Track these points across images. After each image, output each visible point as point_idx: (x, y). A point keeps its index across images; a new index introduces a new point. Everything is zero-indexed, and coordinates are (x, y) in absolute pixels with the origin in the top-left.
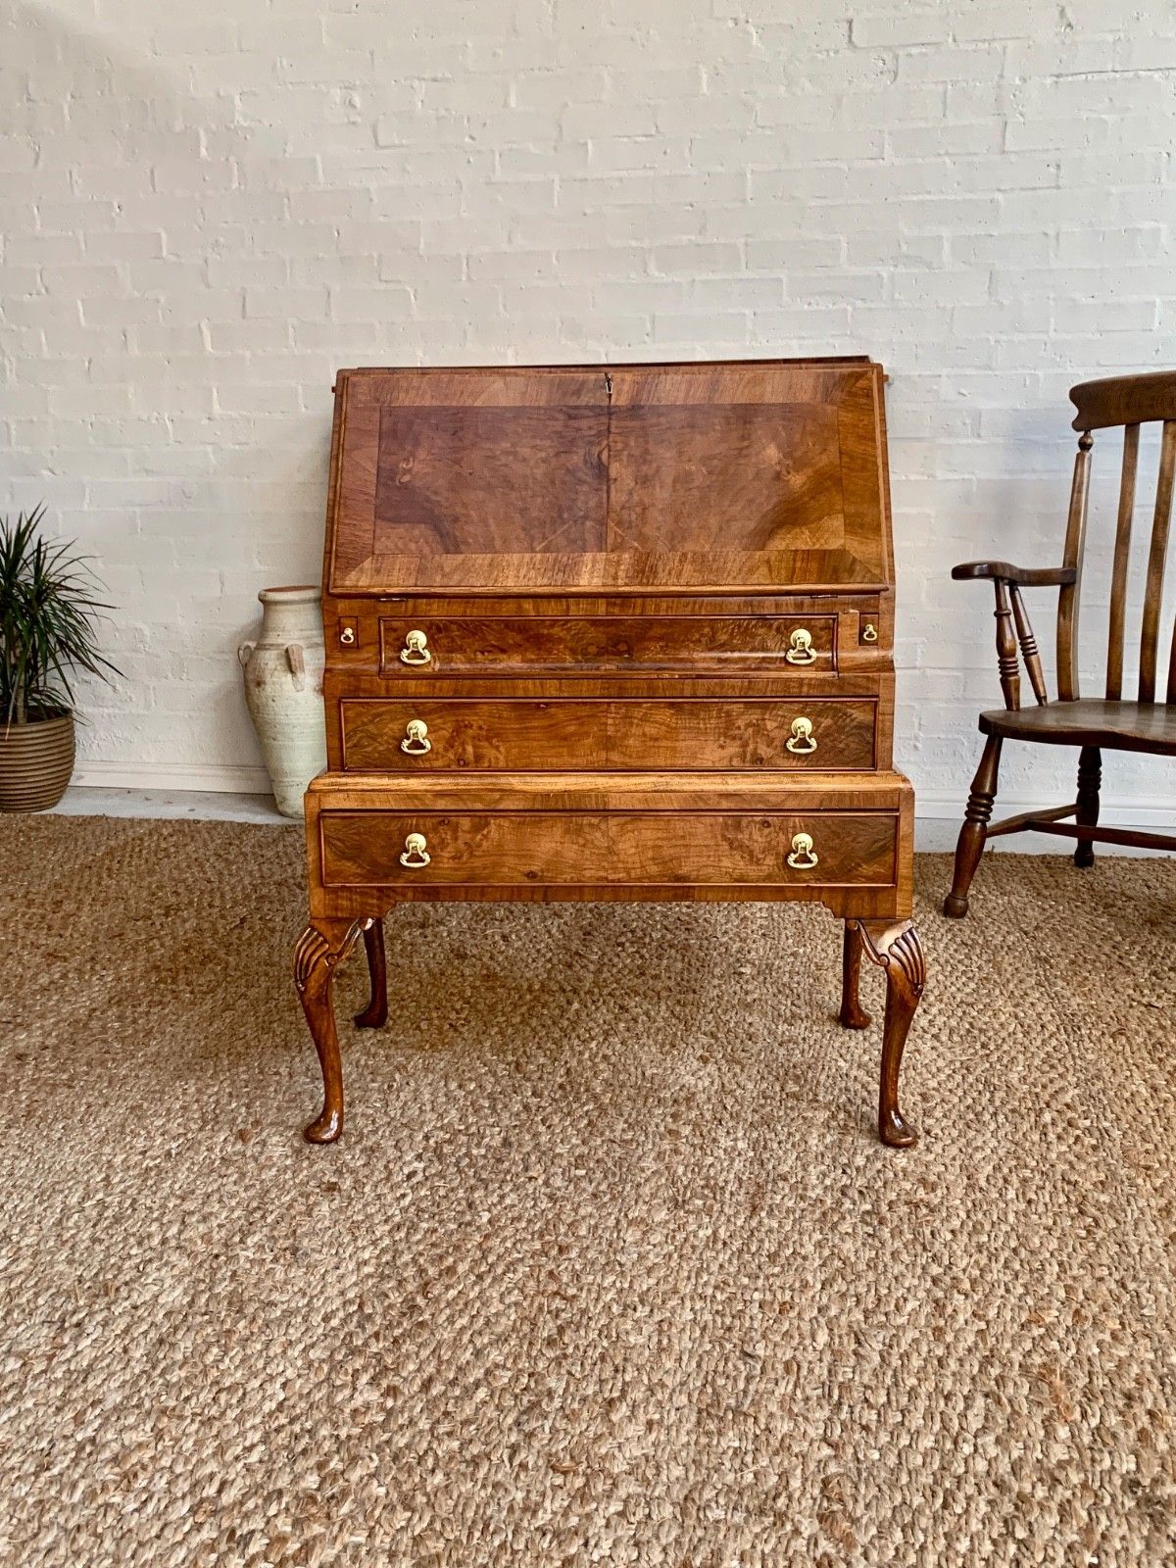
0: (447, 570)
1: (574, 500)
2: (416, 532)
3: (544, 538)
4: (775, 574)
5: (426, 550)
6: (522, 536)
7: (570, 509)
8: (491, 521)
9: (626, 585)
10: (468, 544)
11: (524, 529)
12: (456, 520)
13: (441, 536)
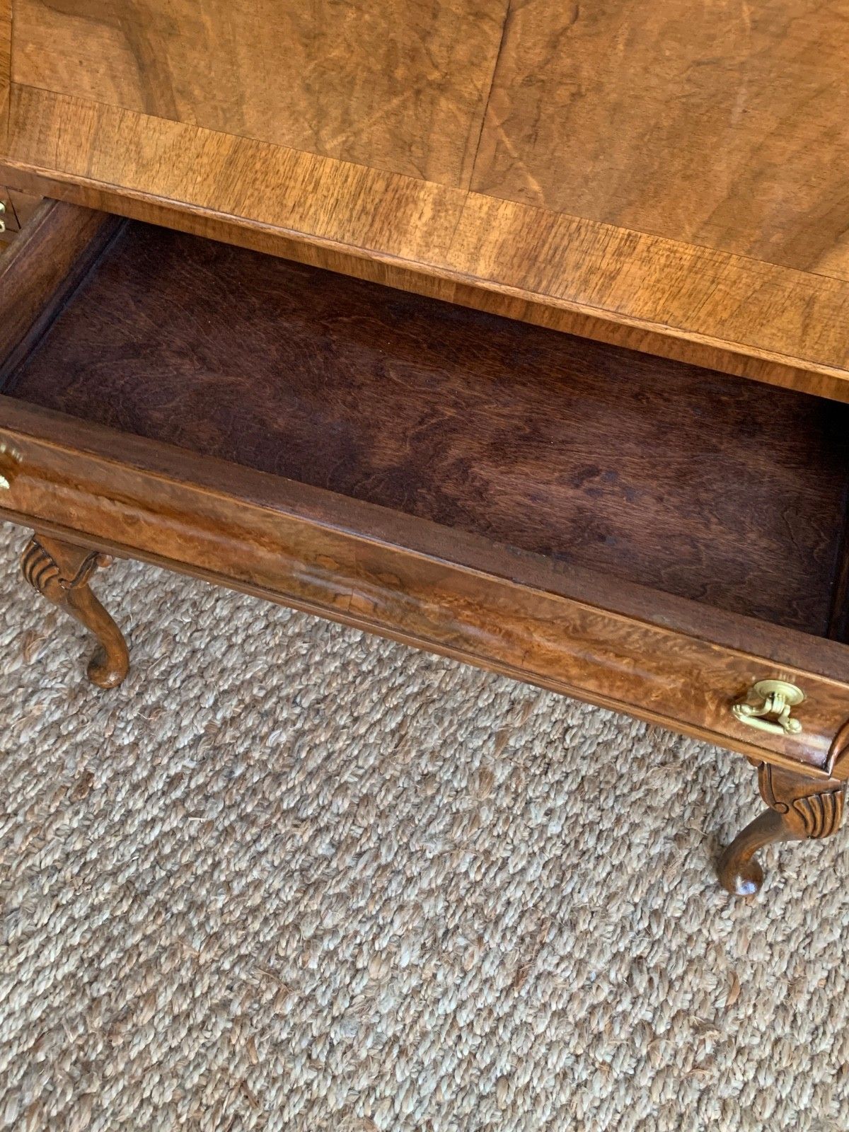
0: (148, 152)
1: (425, 35)
2: (93, 45)
3: (346, 122)
4: (813, 335)
5: (112, 99)
6: (302, 105)
7: (413, 54)
8: (243, 52)
9: (492, 279)
10: (194, 103)
11: (308, 89)
12: (171, 30)
13: (142, 68)
